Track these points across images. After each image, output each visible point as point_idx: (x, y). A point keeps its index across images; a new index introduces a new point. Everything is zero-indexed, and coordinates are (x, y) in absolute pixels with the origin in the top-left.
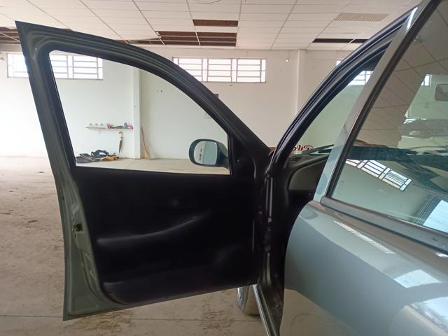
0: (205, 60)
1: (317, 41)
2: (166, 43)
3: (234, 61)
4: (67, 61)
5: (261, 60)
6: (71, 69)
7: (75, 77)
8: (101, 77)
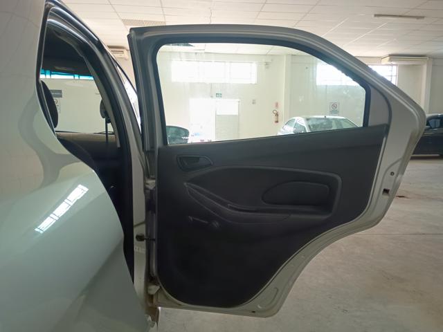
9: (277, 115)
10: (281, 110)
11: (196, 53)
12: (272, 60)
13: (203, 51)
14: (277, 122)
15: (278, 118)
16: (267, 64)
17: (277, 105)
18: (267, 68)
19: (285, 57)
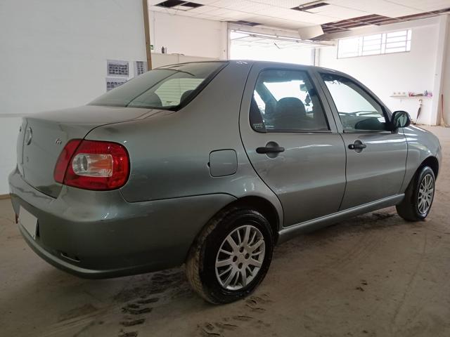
4: (382, 39)
6: (383, 46)
7: (387, 52)
8: (408, 49)
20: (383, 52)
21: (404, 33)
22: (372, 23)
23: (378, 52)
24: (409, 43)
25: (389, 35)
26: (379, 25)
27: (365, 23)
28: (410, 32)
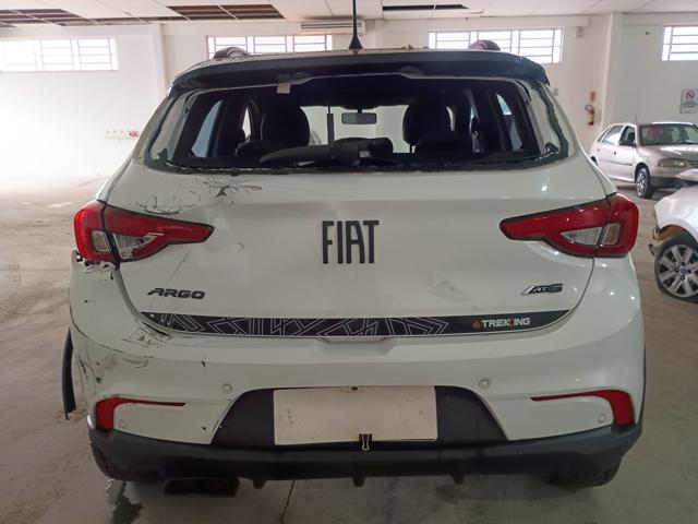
0: (250, 39)
1: (385, 8)
2: (192, 18)
3: (290, 38)
4: (71, 48)
5: (326, 35)
6: (76, 59)
7: (84, 69)
8: (116, 67)
9: (592, 112)
10: (601, 104)
11: (467, 19)
12: (590, 23)
13: (479, 15)
14: (592, 123)
15: (593, 117)
16: (580, 30)
17: (593, 96)
18: (580, 36)
19: (611, 16)
20: (77, 69)
21: (104, 42)
22: (53, 21)
23: (69, 68)
24: (115, 58)
25: (83, 43)
26: (63, 25)
27: (42, 19)
28: (113, 42)
